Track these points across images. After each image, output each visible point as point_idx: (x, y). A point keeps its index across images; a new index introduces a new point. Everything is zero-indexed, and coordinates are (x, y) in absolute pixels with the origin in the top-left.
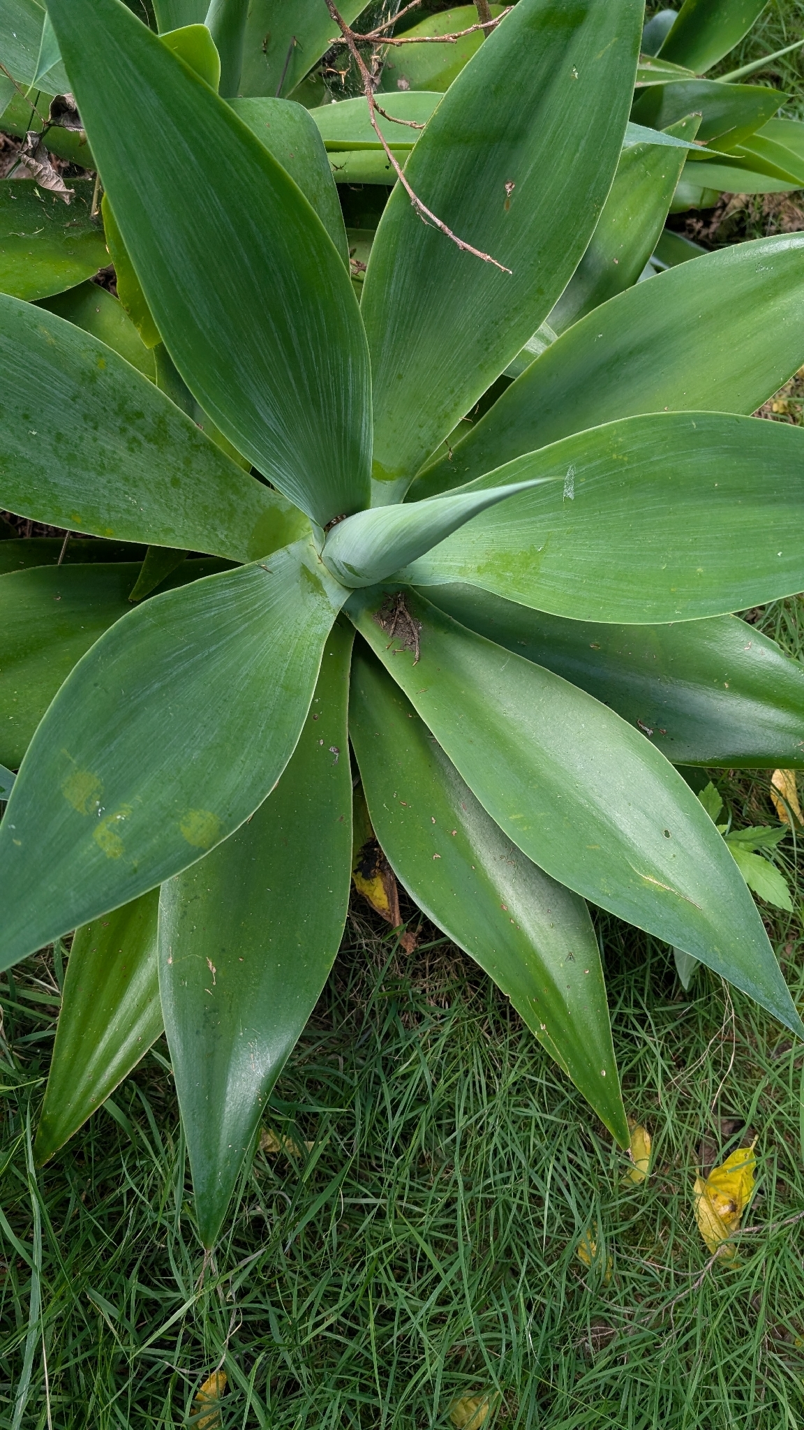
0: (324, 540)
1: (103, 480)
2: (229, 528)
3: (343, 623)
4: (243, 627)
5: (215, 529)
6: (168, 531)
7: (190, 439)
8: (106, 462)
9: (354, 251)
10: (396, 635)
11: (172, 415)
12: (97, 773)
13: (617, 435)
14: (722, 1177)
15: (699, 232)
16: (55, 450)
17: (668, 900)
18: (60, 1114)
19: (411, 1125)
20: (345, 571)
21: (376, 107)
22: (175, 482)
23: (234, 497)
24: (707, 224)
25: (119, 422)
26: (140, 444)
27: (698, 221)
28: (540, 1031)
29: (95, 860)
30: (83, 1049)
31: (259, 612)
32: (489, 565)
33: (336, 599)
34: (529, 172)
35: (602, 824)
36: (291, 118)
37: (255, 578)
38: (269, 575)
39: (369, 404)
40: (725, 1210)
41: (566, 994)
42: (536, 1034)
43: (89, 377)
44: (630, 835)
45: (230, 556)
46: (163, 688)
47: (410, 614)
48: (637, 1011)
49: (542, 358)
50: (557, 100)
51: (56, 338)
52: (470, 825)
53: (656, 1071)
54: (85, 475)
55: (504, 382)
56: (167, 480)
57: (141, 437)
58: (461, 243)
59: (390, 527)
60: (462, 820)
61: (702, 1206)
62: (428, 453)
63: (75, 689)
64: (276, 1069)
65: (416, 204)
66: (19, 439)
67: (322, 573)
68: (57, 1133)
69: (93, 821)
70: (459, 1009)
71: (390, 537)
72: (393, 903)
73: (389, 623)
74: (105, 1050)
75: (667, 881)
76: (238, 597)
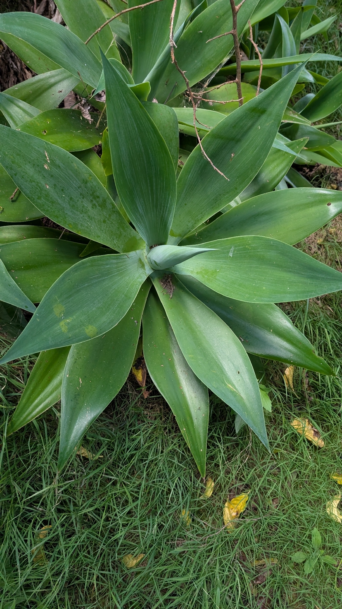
0: (149, 252)
1: (82, 216)
2: (118, 240)
3: (149, 280)
4: (116, 273)
5: (114, 240)
6: (98, 237)
7: (112, 208)
8: (84, 210)
9: (181, 157)
10: (166, 289)
11: (109, 199)
12: (64, 306)
13: (249, 240)
14: (235, 502)
15: (307, 173)
16: (69, 202)
17: (235, 394)
18: (17, 421)
19: (132, 456)
20: (153, 263)
21: (196, 119)
22: (104, 222)
23: (122, 230)
24: (311, 171)
25: (91, 198)
26: (96, 207)
27: (307, 169)
28: (183, 430)
29: (59, 331)
30: (30, 401)
31: (122, 270)
32: (201, 272)
33: (148, 271)
34: (240, 152)
35: (218, 365)
36: (170, 113)
37: (124, 259)
38: (128, 259)
39: (173, 212)
40: (234, 514)
41: (195, 421)
42: (181, 431)
43: (85, 182)
44: (227, 370)
45: (116, 250)
46: (88, 286)
47: (172, 283)
48: (218, 436)
49: (234, 209)
50: (252, 134)
51: (78, 167)
52: (176, 358)
53: (220, 457)
54: (76, 212)
55: (220, 214)
56: (102, 220)
57: (97, 204)
58: (215, 167)
59: (171, 252)
60: (173, 356)
61: (226, 511)
62: (190, 231)
63: (63, 279)
64: (94, 418)
65: (203, 152)
66: (59, 196)
67: (146, 262)
68: (15, 426)
69: (60, 320)
70: (158, 422)
71: (170, 255)
72: (144, 379)
73: (164, 284)
74: (37, 403)
75: (235, 388)
76: (117, 263)
